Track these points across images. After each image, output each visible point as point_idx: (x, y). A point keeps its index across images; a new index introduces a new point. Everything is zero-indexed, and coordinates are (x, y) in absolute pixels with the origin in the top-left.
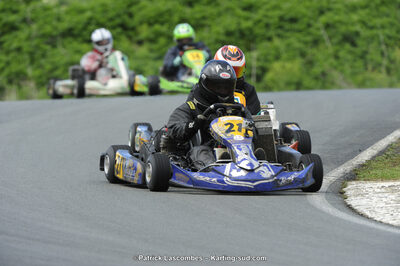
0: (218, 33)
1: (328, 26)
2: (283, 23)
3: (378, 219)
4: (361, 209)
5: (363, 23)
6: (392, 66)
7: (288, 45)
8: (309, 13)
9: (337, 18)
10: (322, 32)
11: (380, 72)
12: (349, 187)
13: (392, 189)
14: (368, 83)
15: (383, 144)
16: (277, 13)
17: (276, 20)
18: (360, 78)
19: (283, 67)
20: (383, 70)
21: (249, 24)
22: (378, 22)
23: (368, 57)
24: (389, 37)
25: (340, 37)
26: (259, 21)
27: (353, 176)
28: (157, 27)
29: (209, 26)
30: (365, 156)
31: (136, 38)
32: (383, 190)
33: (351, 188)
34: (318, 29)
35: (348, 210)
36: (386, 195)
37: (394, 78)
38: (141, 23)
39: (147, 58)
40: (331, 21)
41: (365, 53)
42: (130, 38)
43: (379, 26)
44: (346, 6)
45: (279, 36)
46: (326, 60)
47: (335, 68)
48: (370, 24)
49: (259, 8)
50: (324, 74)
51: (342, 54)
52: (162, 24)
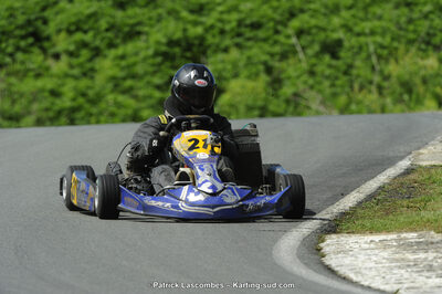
0: (158, 43)
1: (300, 33)
2: (243, 30)
3: (366, 284)
4: (342, 271)
5: (347, 28)
6: (385, 84)
7: (249, 58)
8: (277, 17)
9: (313, 22)
10: (294, 40)
11: (370, 92)
12: (328, 241)
13: (384, 245)
14: (353, 107)
15: (372, 185)
16: (234, 16)
17: (234, 24)
18: (343, 99)
19: (243, 87)
20: (373, 88)
21: (199, 30)
22: (367, 26)
23: (354, 72)
24: (382, 47)
25: (316, 48)
26: (212, 27)
27: (333, 227)
28: (79, 36)
29: (147, 34)
30: (349, 201)
31: (52, 51)
32: (372, 245)
33: (330, 243)
34: (288, 37)
35: (327, 272)
36: (377, 251)
37: (389, 100)
38: (59, 31)
39: (66, 75)
40: (306, 26)
41: (350, 66)
42: (44, 51)
43: (367, 31)
44: (326, 7)
45: (238, 46)
46: (298, 77)
47: (312, 87)
48: (357, 29)
49: (212, 10)
50: (296, 95)
51: (319, 69)
52: (85, 32)
